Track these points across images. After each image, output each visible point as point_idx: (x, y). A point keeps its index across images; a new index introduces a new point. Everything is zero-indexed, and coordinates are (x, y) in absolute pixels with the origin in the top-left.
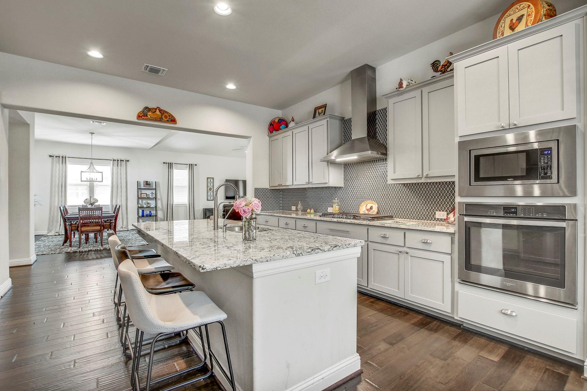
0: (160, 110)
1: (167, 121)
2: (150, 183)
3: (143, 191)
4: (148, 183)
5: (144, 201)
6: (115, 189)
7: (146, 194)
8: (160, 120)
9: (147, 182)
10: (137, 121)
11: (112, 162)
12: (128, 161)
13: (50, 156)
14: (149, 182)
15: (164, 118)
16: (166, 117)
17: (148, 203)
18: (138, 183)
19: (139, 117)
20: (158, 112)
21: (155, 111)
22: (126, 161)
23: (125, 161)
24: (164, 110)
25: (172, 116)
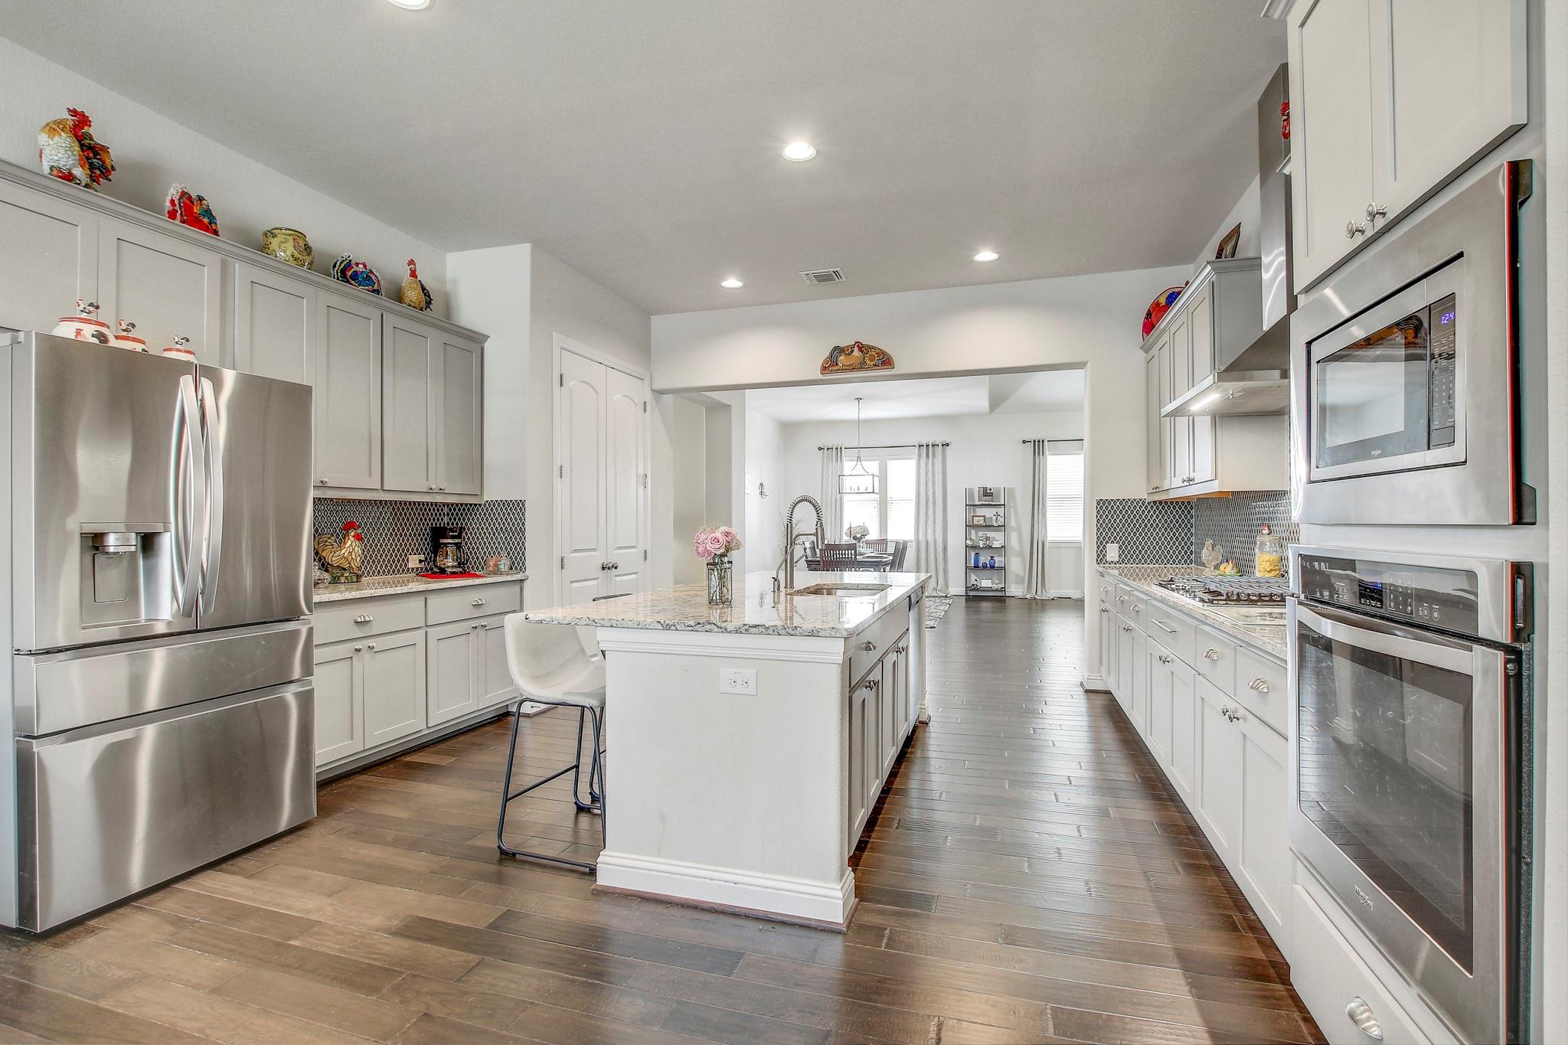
0: (861, 347)
1: (875, 365)
2: (992, 491)
3: (980, 511)
4: (988, 491)
5: (980, 534)
6: (924, 504)
7: (982, 518)
8: (861, 366)
9: (985, 489)
10: (822, 377)
11: (917, 449)
12: (947, 445)
13: (820, 449)
14: (990, 490)
15: (868, 362)
16: (872, 358)
17: (988, 538)
18: (969, 493)
19: (824, 369)
20: (856, 353)
21: (852, 352)
22: (943, 445)
23: (940, 446)
24: (868, 346)
25: (884, 353)
